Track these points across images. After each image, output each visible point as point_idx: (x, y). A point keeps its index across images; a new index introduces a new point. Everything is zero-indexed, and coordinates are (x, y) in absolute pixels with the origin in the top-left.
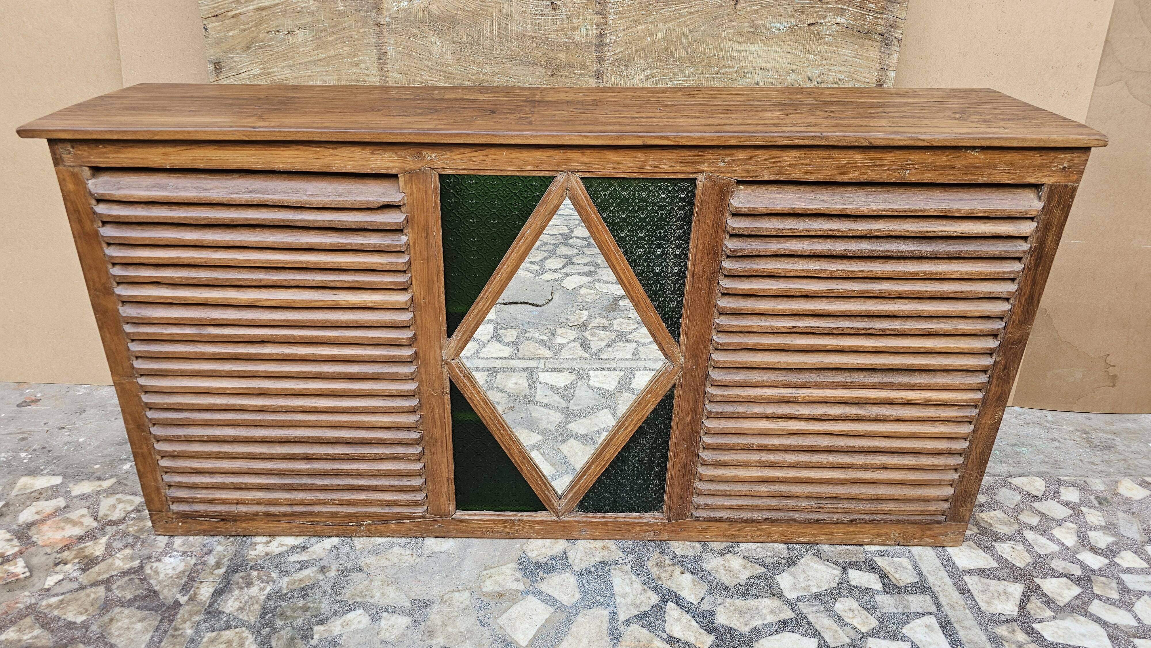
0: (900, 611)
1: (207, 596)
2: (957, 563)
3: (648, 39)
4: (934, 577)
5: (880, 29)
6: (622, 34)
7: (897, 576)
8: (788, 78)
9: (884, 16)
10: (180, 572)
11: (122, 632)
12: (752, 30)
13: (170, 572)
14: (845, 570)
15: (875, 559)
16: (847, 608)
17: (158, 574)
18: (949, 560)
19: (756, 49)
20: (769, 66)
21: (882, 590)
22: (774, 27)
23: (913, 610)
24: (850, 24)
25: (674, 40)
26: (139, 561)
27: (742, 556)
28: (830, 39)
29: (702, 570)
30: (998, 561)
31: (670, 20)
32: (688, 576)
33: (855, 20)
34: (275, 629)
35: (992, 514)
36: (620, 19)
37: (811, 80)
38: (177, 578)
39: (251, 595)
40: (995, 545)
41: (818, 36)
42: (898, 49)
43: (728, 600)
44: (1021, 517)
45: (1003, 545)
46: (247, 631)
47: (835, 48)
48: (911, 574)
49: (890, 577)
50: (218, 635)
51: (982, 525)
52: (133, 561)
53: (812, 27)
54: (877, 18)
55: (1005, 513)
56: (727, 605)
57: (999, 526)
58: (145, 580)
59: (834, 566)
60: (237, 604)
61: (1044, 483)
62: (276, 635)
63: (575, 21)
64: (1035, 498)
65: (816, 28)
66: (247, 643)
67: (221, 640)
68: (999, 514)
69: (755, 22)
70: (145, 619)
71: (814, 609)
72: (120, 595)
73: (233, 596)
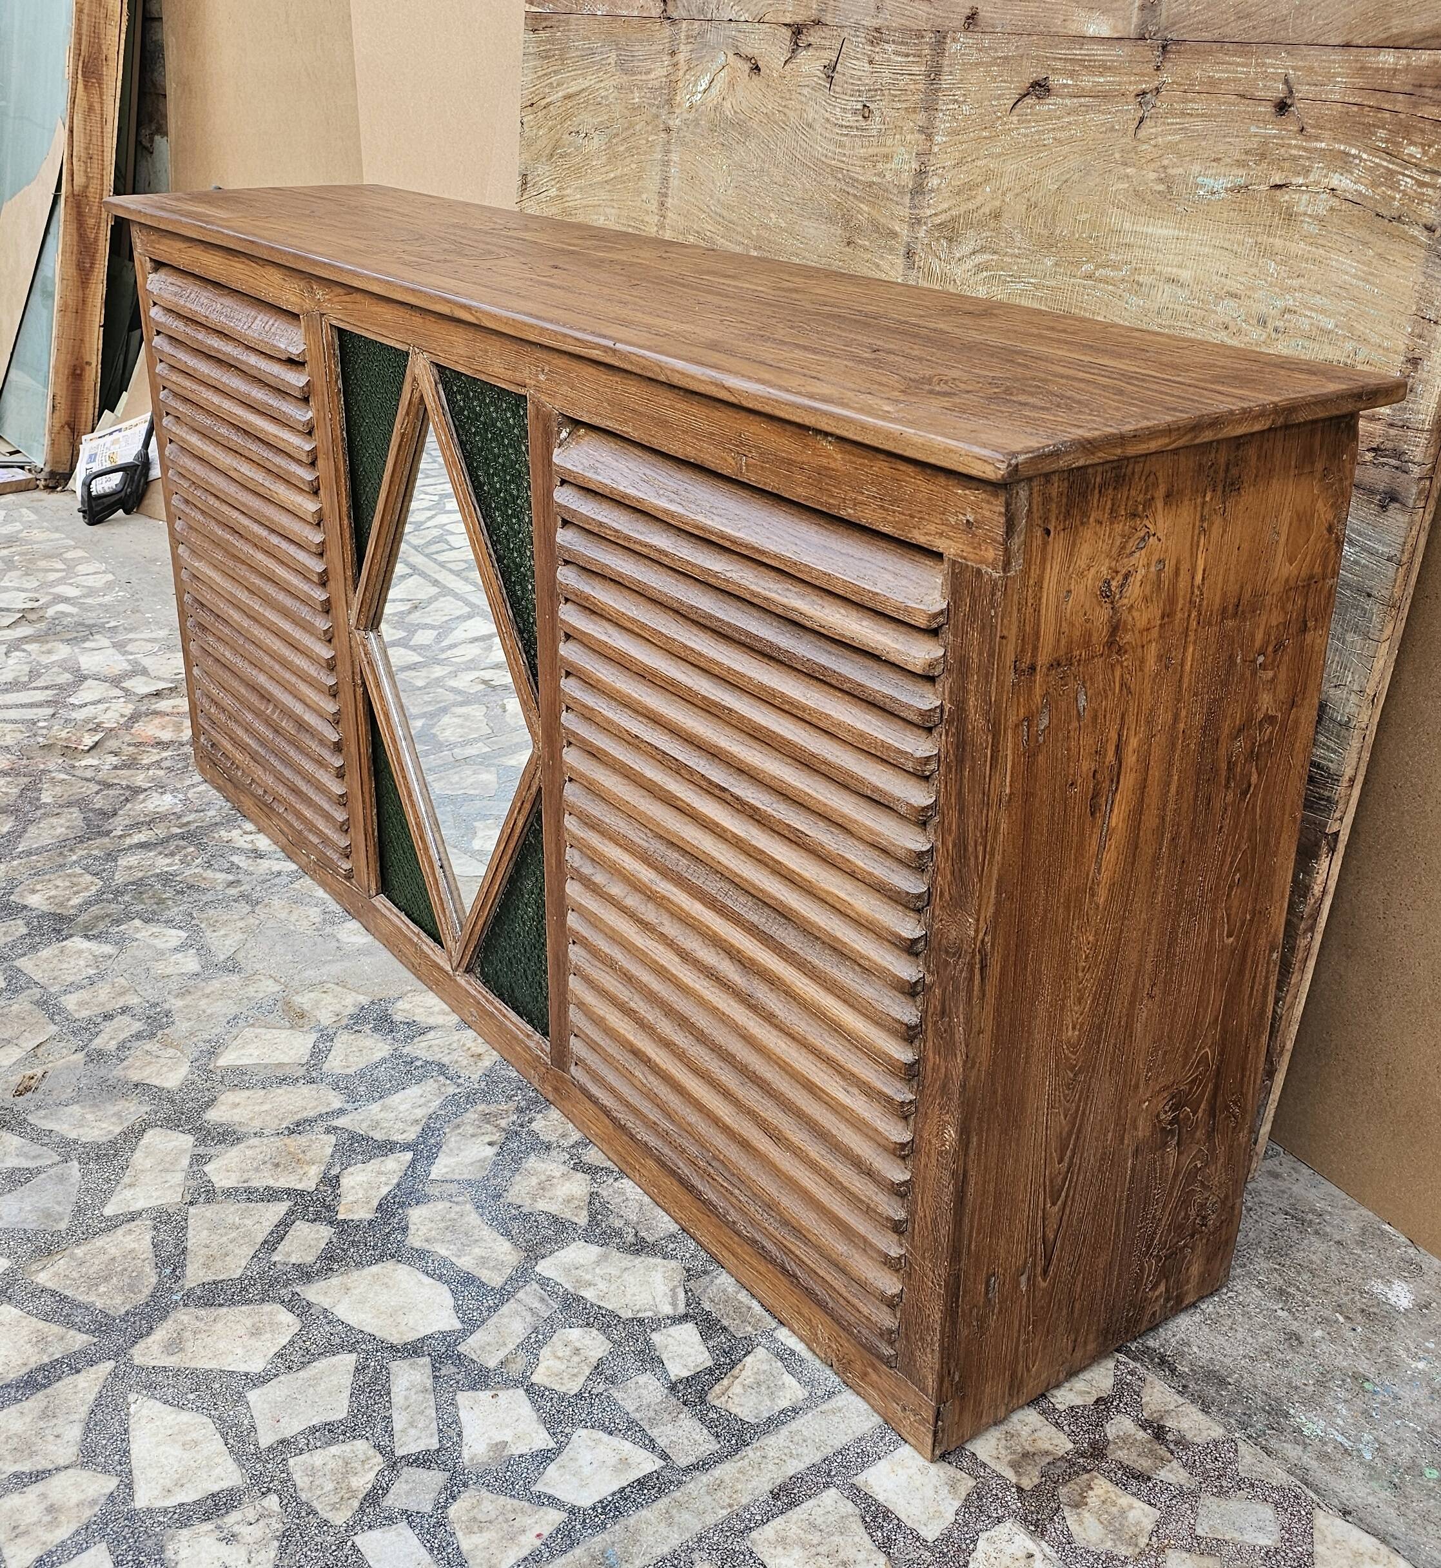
0: (637, 1416)
1: (133, 842)
2: (871, 1470)
3: (987, 189)
4: (786, 1443)
5: (1429, 214)
7: (737, 1389)
8: (1219, 309)
10: (156, 811)
11: (47, 826)
12: (1161, 187)
13: (152, 806)
14: (685, 1318)
15: (759, 1351)
16: (578, 1345)
17: (143, 802)
18: (872, 1456)
19: (1165, 232)
20: (1185, 275)
21: (673, 1379)
22: (1203, 186)
23: (654, 1433)
24: (1362, 193)
25: (1028, 196)
26: (153, 784)
28: (1314, 228)
29: (517, 1161)
30: (952, 1536)
31: (1025, 154)
32: (490, 1151)
33: (1374, 185)
34: (116, 899)
36: (950, 144)
37: (1262, 322)
38: (146, 814)
39: (157, 863)
41: (1290, 216)
43: (469, 1207)
46: (100, 886)
47: (1322, 251)
48: (765, 1408)
49: (725, 1382)
50: (82, 874)
52: (150, 782)
53: (1278, 193)
54: (1424, 185)
56: (457, 1208)
58: (129, 801)
59: (683, 1303)
63: (889, 143)
65: (1287, 198)
71: (536, 1304)
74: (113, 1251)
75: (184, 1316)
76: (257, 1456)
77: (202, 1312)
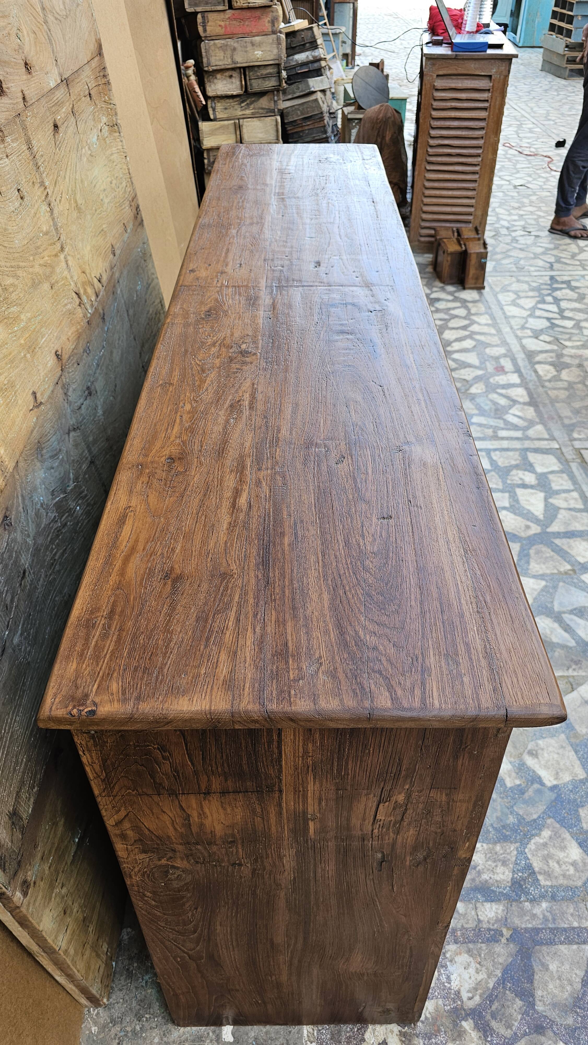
1: (497, 906)
10: (471, 956)
11: (566, 982)
13: (472, 970)
17: (479, 983)
26: (464, 1024)
34: (519, 821)
38: (480, 955)
39: (484, 860)
46: (529, 846)
50: (540, 873)
52: (465, 1031)
58: (491, 995)
60: (500, 869)
62: (525, 817)
66: (541, 841)
67: (546, 868)
70: (543, 965)
72: (519, 1017)
73: (490, 878)
74: (543, 566)
75: (523, 535)
76: (509, 492)
77: (517, 533)
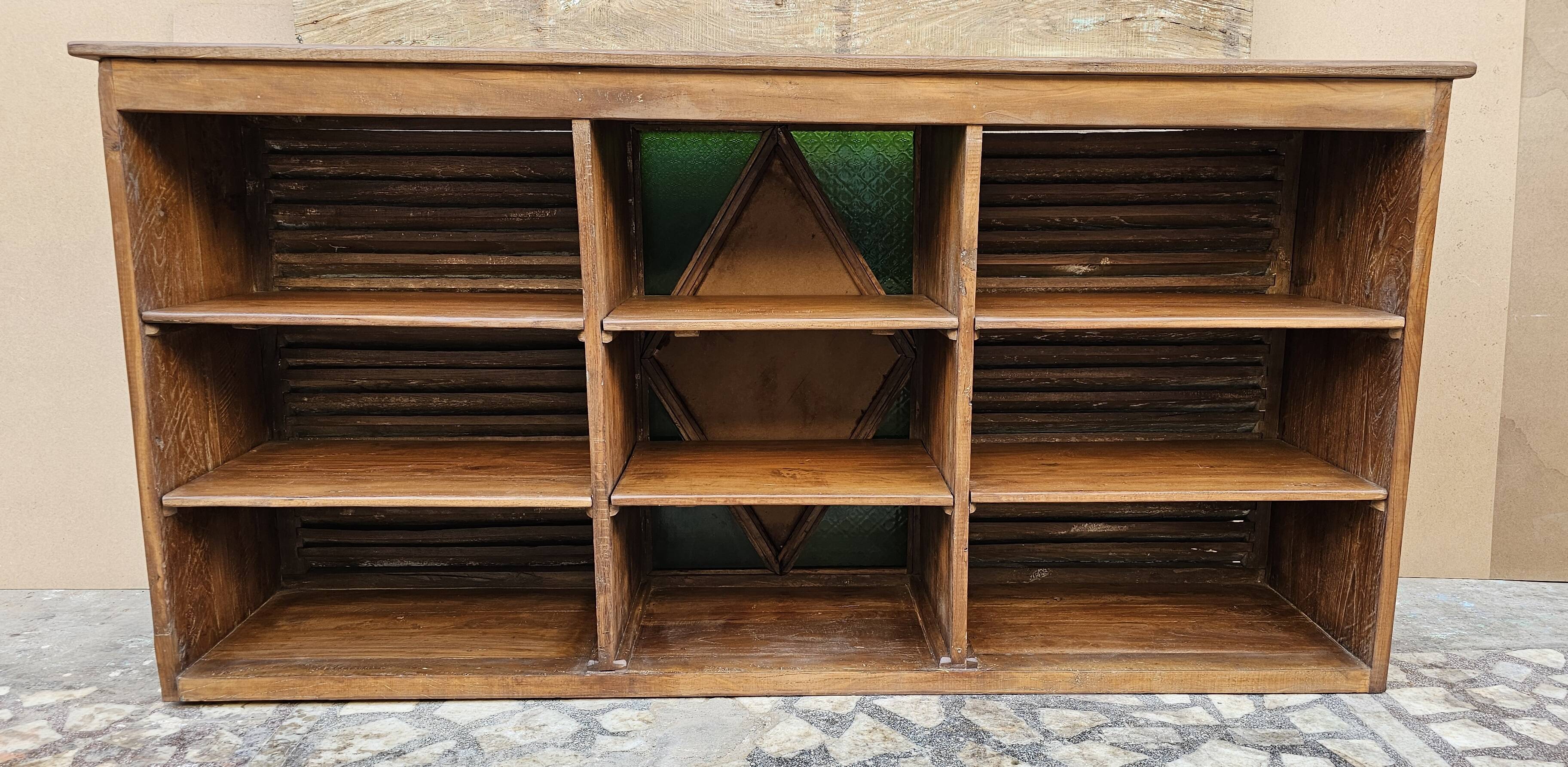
2: (1450, 742)
3: (908, 42)
4: (1419, 759)
5: (1221, 24)
6: (872, 36)
7: (1359, 759)
9: (1223, 7)
12: (1048, 28)
14: (1274, 754)
15: (1320, 742)
18: (1437, 739)
22: (1077, 24)
24: (1179, 18)
25: (944, 42)
27: (1108, 742)
28: (1155, 39)
30: (1515, 739)
31: (936, 17)
33: (1185, 13)
35: (1492, 689)
36: (867, 16)
40: (1506, 722)
41: (1138, 34)
42: (1248, 50)
44: (1536, 691)
45: (1518, 721)
47: (1162, 51)
48: (1381, 756)
49: (1349, 760)
51: (1480, 701)
53: (1128, 23)
54: (1215, 10)
55: (1511, 687)
57: (1506, 702)
59: (1258, 751)
61: (1563, 656)
63: (807, 20)
64: (1554, 671)
65: (1134, 25)
68: (1501, 688)
69: (1052, 18)
